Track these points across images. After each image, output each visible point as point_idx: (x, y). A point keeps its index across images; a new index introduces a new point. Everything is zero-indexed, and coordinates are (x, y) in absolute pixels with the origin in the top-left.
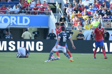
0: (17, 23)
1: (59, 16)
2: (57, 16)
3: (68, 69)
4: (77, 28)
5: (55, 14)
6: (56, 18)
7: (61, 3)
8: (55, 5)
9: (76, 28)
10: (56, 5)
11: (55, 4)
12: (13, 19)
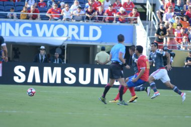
0: (79, 37)
1: (152, 25)
2: (147, 26)
3: (165, 117)
4: (182, 47)
5: (144, 21)
6: (145, 29)
7: (154, 3)
8: (145, 6)
9: (180, 47)
10: (147, 7)
11: (146, 4)
12: (73, 30)
